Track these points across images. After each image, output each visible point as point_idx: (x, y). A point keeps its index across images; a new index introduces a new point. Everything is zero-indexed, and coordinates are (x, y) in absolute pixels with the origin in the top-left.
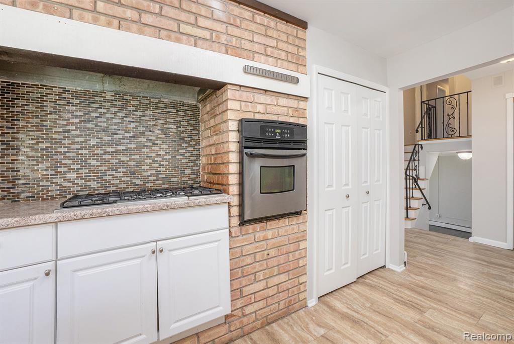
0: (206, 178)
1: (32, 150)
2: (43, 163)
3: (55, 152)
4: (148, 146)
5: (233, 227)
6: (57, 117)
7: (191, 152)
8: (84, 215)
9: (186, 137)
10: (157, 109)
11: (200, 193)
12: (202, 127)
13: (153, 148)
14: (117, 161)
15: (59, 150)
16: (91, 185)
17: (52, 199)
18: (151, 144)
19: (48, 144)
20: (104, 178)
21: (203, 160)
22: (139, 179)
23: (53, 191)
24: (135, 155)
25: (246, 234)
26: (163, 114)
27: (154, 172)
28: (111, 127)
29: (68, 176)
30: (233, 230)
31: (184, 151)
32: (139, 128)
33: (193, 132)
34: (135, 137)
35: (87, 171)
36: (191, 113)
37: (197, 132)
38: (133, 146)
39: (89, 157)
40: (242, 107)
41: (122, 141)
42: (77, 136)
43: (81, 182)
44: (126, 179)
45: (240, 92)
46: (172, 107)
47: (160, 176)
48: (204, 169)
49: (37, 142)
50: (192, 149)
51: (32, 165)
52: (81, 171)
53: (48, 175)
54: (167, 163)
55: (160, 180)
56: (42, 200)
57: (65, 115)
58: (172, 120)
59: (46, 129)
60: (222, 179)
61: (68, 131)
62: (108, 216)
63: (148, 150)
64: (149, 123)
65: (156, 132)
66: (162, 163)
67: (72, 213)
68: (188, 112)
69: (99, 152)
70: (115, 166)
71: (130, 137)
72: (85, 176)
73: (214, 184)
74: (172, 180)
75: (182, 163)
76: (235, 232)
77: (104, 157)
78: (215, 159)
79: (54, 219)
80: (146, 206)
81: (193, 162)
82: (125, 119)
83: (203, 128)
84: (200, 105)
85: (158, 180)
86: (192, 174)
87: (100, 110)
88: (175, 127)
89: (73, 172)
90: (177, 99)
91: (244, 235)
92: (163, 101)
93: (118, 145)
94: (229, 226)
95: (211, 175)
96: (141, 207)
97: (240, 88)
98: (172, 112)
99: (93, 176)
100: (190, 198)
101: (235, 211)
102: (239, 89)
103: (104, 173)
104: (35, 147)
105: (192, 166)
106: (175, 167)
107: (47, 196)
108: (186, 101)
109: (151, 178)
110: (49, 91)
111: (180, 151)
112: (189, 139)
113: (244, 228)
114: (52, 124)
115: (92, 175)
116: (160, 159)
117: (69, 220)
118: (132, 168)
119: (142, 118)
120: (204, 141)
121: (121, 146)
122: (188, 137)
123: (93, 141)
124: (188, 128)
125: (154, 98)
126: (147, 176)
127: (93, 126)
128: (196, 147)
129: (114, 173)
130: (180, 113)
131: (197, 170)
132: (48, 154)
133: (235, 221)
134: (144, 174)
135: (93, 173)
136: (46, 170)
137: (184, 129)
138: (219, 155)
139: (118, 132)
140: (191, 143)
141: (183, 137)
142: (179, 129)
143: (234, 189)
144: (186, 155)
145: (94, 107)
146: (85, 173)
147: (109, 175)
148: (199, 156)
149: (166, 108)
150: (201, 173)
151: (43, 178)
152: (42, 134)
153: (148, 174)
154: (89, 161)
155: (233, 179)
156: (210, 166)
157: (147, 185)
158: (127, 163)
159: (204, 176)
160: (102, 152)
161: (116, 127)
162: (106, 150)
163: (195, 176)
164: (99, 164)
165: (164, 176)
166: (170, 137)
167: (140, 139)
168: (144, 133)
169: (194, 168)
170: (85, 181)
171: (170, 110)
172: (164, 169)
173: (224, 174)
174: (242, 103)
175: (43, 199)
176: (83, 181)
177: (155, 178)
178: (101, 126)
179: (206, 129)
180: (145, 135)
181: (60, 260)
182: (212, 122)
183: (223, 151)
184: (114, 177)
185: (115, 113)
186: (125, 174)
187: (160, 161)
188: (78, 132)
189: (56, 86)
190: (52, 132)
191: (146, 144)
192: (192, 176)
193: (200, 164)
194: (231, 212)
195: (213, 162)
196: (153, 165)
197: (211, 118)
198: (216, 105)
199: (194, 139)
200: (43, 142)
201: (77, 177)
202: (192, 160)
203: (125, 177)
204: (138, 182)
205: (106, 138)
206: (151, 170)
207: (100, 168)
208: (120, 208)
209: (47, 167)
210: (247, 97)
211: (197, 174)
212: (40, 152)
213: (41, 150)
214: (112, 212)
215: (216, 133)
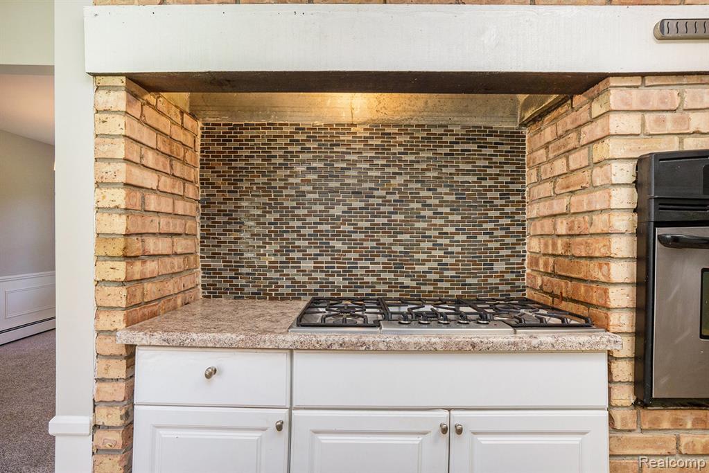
0: (539, 282)
1: (258, 224)
2: (271, 243)
3: (286, 227)
4: (425, 217)
5: (617, 406)
6: (288, 173)
7: (506, 228)
8: (331, 345)
9: (497, 198)
10: (441, 146)
11: (538, 322)
12: (531, 176)
13: (434, 221)
14: (374, 244)
15: (291, 224)
16: (334, 283)
17: (283, 299)
18: (430, 213)
19: (277, 216)
20: (354, 272)
21: (533, 245)
22: (410, 276)
23: (283, 286)
24: (402, 233)
25: (654, 430)
26: (453, 155)
27: (435, 265)
28: (364, 185)
29: (303, 265)
30: (617, 414)
31: (492, 225)
32: (410, 186)
33: (512, 187)
34: (402, 201)
35: (329, 259)
36: (508, 148)
37: (519, 187)
38: (399, 217)
39: (332, 235)
40: (647, 125)
41: (382, 209)
42: (315, 202)
43: (319, 275)
44: (388, 276)
45: (643, 91)
46: (468, 141)
47: (446, 273)
48: (535, 262)
49: (263, 212)
50: (508, 221)
51: (258, 247)
52: (320, 259)
53: (277, 262)
54: (459, 250)
55: (446, 281)
56: (269, 299)
57: (299, 169)
58: (469, 167)
59: (274, 192)
60: (586, 291)
61: (303, 194)
62: (368, 350)
63: (424, 225)
64: (428, 174)
65: (439, 190)
66: (450, 249)
67: (314, 339)
68: (500, 148)
69: (347, 228)
70: (370, 252)
71: (395, 201)
72: (326, 267)
73: (563, 299)
74: (468, 281)
75: (488, 249)
76: (623, 419)
77: (354, 236)
78: (568, 245)
79: (289, 344)
80: (433, 340)
81: (510, 248)
82: (387, 170)
83: (534, 179)
84: (526, 131)
85: (442, 281)
86: (508, 272)
87: (347, 157)
88: (475, 178)
89: (309, 259)
90: (480, 124)
91: (647, 430)
92: (453, 131)
93: (376, 217)
94: (610, 404)
95: (555, 280)
96: (423, 340)
97: (643, 81)
98: (469, 151)
99: (338, 267)
100: (518, 331)
101: (625, 371)
102: (639, 84)
103: (353, 263)
104: (262, 220)
105: (507, 256)
106: (473, 257)
107: (276, 294)
108: (496, 125)
109: (429, 276)
110: (277, 132)
111: (485, 226)
112: (503, 202)
113: (650, 414)
114: (282, 184)
115: (336, 265)
116: (447, 241)
117: (309, 349)
118: (398, 256)
119: (416, 166)
120: (535, 206)
121: (380, 217)
122: (501, 199)
123: (338, 210)
124: (501, 179)
125: (435, 126)
126: (423, 272)
127: (338, 184)
128: (517, 217)
129: (368, 264)
130: (484, 151)
131: (518, 264)
132: (277, 232)
133: (625, 395)
134: (418, 268)
135: (338, 263)
136: (275, 255)
137: (492, 183)
138: (578, 239)
139: (376, 193)
140: (507, 210)
141: (491, 198)
142: (484, 183)
143: (623, 321)
144: (496, 233)
145: (339, 152)
146: (327, 263)
147: (361, 268)
148: (525, 236)
149: (458, 143)
150: (528, 271)
151: (270, 267)
152: (270, 200)
153: (425, 268)
154: (332, 243)
155: (621, 298)
156: (551, 260)
157: (423, 288)
158: (391, 248)
159: (535, 277)
160: (351, 228)
161: (373, 185)
162: (357, 224)
163: (513, 276)
164: (345, 248)
165: (453, 273)
166: (464, 198)
167: (412, 205)
168: (419, 193)
169: (512, 260)
170: (326, 275)
171: (466, 147)
172: (453, 261)
173: (592, 282)
174: (647, 116)
175: (272, 299)
176: (323, 275)
177: (437, 277)
178: (349, 184)
179: (540, 181)
180: (420, 197)
181: (297, 409)
182: (560, 166)
183: (591, 231)
184: (369, 272)
185: (371, 159)
186: (386, 267)
187: (446, 245)
188: (316, 196)
189: (286, 122)
190: (282, 196)
191: (423, 213)
192: (508, 276)
193: (525, 251)
194: (615, 372)
195: (560, 251)
196: (434, 253)
197: (556, 157)
198: (570, 127)
199: (513, 202)
200: (270, 212)
201: (314, 267)
202: (508, 244)
203: (386, 271)
204: (407, 282)
205: (357, 204)
206: (430, 261)
207: (348, 255)
208: (388, 340)
209: (276, 251)
210: (662, 101)
211: (519, 272)
212: (267, 228)
213: (269, 224)
214: (374, 345)
215: (571, 189)
